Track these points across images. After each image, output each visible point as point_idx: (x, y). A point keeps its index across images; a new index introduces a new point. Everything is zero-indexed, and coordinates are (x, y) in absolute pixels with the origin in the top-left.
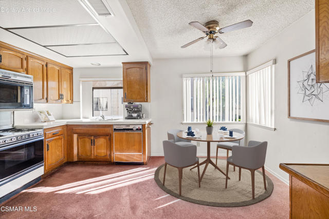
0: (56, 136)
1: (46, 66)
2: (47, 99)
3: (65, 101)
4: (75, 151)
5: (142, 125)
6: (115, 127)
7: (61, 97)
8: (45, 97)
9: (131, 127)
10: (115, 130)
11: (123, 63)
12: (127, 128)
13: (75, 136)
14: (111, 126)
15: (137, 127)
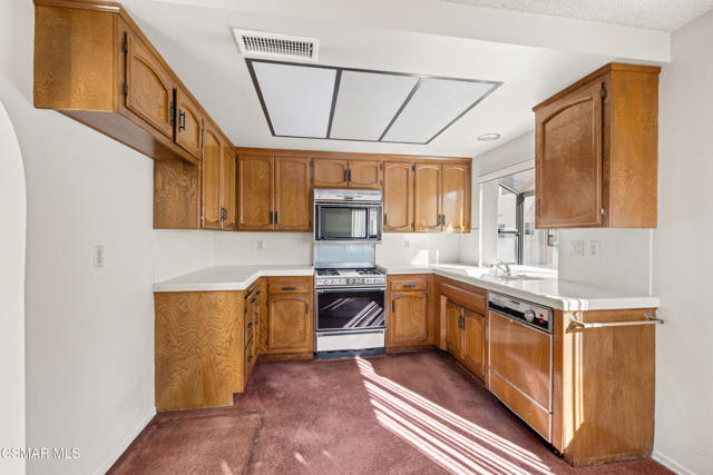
0: (410, 291)
1: (414, 169)
2: (413, 225)
3: (450, 229)
4: (443, 333)
5: (553, 311)
6: (491, 297)
7: (441, 221)
8: (411, 221)
9: (521, 308)
10: (491, 304)
11: (535, 109)
12: (514, 307)
13: (444, 300)
14: (484, 292)
15: (538, 312)
